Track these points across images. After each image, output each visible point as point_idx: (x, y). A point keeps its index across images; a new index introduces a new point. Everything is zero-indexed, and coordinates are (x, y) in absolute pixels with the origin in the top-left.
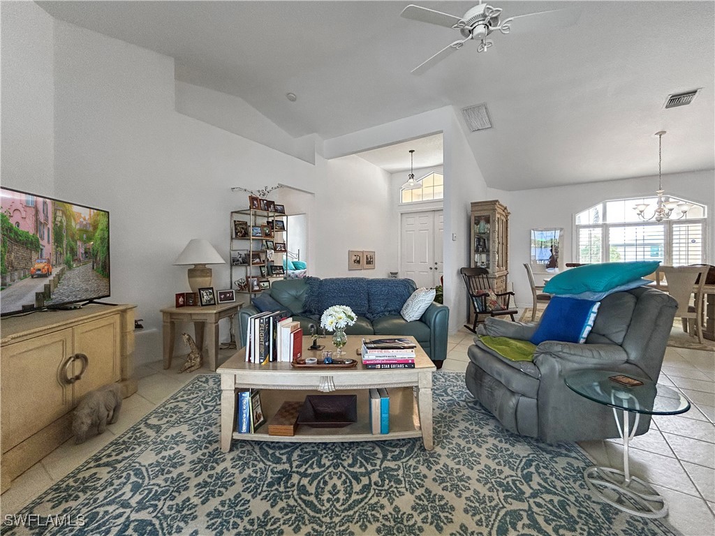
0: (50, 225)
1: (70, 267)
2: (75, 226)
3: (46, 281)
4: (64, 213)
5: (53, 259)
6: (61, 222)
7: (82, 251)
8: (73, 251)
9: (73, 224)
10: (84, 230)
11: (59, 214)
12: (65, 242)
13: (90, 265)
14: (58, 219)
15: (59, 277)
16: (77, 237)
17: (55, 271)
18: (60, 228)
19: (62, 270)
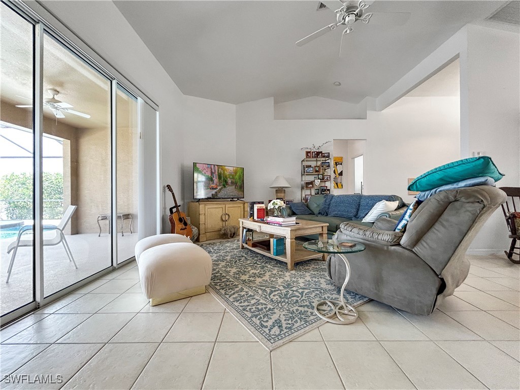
0: (217, 173)
1: (225, 187)
2: (227, 173)
3: (216, 191)
4: (222, 169)
5: (218, 184)
6: (221, 172)
7: (230, 181)
8: (226, 182)
9: (226, 172)
10: (230, 174)
11: (220, 169)
12: (222, 178)
13: (234, 187)
14: (220, 171)
15: (220, 189)
16: (228, 177)
17: (219, 188)
18: (221, 174)
19: (222, 188)
